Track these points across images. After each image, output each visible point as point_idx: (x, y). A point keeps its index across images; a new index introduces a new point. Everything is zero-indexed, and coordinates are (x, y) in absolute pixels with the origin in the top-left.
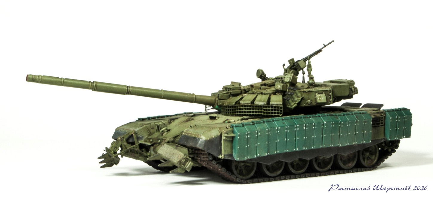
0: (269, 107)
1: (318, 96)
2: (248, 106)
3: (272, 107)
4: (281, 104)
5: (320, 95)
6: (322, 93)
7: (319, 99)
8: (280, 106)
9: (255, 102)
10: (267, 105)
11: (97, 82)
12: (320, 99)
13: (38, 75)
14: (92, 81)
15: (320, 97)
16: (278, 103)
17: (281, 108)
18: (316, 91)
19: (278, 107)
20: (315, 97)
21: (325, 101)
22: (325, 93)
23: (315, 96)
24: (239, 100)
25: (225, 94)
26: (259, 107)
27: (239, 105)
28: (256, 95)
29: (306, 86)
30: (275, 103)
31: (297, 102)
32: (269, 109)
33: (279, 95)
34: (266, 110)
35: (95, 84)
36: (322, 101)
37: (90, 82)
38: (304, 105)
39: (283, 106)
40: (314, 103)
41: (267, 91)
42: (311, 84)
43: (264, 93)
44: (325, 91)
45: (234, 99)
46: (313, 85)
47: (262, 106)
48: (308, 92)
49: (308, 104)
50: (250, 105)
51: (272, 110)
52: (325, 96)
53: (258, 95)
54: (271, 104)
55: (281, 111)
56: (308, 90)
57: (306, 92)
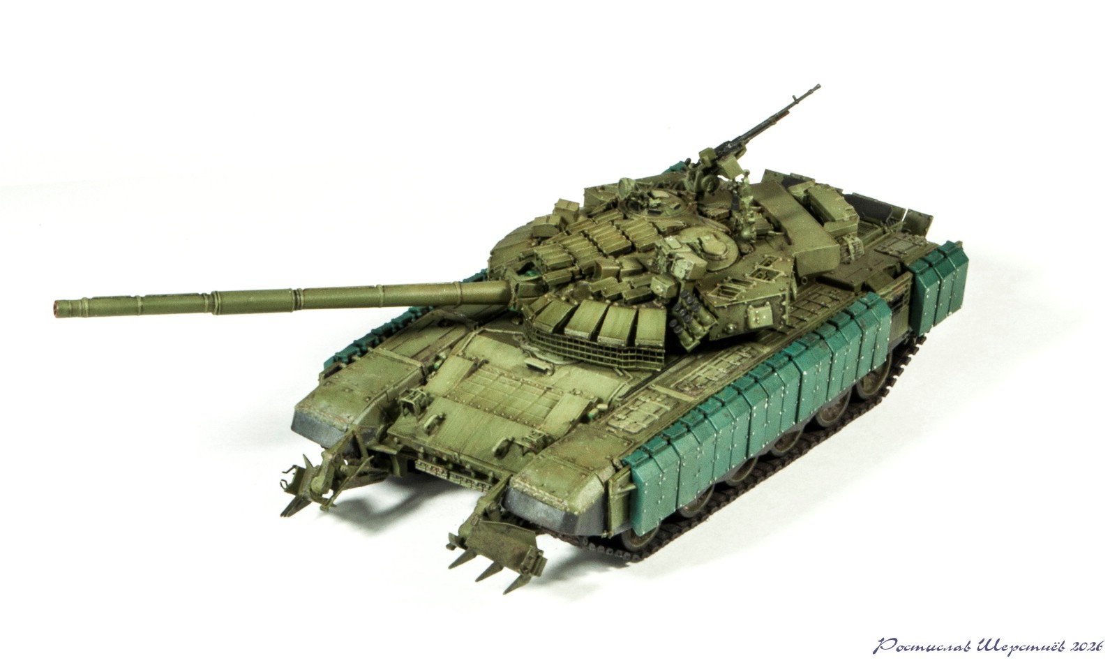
0: (632, 351)
1: (752, 311)
2: (582, 343)
3: (639, 351)
4: (661, 345)
5: (758, 310)
6: (763, 305)
7: (754, 319)
8: (659, 351)
9: (599, 337)
10: (628, 348)
11: (222, 294)
12: (757, 320)
13: (80, 298)
14: (209, 293)
15: (757, 315)
16: (654, 343)
17: (660, 354)
19: (653, 353)
20: (746, 316)
21: (770, 323)
22: (771, 303)
23: (746, 312)
24: (562, 320)
25: (532, 284)
26: (607, 348)
27: (562, 336)
28: (605, 307)
29: (734, 253)
30: (647, 342)
31: (700, 337)
32: (632, 354)
33: (659, 308)
34: (626, 358)
35: (216, 300)
36: (763, 324)
37: (205, 297)
38: (717, 337)
39: (664, 351)
40: (742, 330)
41: (632, 288)
42: (748, 240)
43: (624, 296)
44: (770, 299)
45: (552, 310)
46: (754, 241)
47: (617, 347)
48: (728, 306)
49: (728, 334)
50: (588, 342)
51: (639, 358)
52: (771, 311)
53: (611, 308)
54: (637, 344)
55: (660, 361)
56: (728, 302)
57: (723, 307)
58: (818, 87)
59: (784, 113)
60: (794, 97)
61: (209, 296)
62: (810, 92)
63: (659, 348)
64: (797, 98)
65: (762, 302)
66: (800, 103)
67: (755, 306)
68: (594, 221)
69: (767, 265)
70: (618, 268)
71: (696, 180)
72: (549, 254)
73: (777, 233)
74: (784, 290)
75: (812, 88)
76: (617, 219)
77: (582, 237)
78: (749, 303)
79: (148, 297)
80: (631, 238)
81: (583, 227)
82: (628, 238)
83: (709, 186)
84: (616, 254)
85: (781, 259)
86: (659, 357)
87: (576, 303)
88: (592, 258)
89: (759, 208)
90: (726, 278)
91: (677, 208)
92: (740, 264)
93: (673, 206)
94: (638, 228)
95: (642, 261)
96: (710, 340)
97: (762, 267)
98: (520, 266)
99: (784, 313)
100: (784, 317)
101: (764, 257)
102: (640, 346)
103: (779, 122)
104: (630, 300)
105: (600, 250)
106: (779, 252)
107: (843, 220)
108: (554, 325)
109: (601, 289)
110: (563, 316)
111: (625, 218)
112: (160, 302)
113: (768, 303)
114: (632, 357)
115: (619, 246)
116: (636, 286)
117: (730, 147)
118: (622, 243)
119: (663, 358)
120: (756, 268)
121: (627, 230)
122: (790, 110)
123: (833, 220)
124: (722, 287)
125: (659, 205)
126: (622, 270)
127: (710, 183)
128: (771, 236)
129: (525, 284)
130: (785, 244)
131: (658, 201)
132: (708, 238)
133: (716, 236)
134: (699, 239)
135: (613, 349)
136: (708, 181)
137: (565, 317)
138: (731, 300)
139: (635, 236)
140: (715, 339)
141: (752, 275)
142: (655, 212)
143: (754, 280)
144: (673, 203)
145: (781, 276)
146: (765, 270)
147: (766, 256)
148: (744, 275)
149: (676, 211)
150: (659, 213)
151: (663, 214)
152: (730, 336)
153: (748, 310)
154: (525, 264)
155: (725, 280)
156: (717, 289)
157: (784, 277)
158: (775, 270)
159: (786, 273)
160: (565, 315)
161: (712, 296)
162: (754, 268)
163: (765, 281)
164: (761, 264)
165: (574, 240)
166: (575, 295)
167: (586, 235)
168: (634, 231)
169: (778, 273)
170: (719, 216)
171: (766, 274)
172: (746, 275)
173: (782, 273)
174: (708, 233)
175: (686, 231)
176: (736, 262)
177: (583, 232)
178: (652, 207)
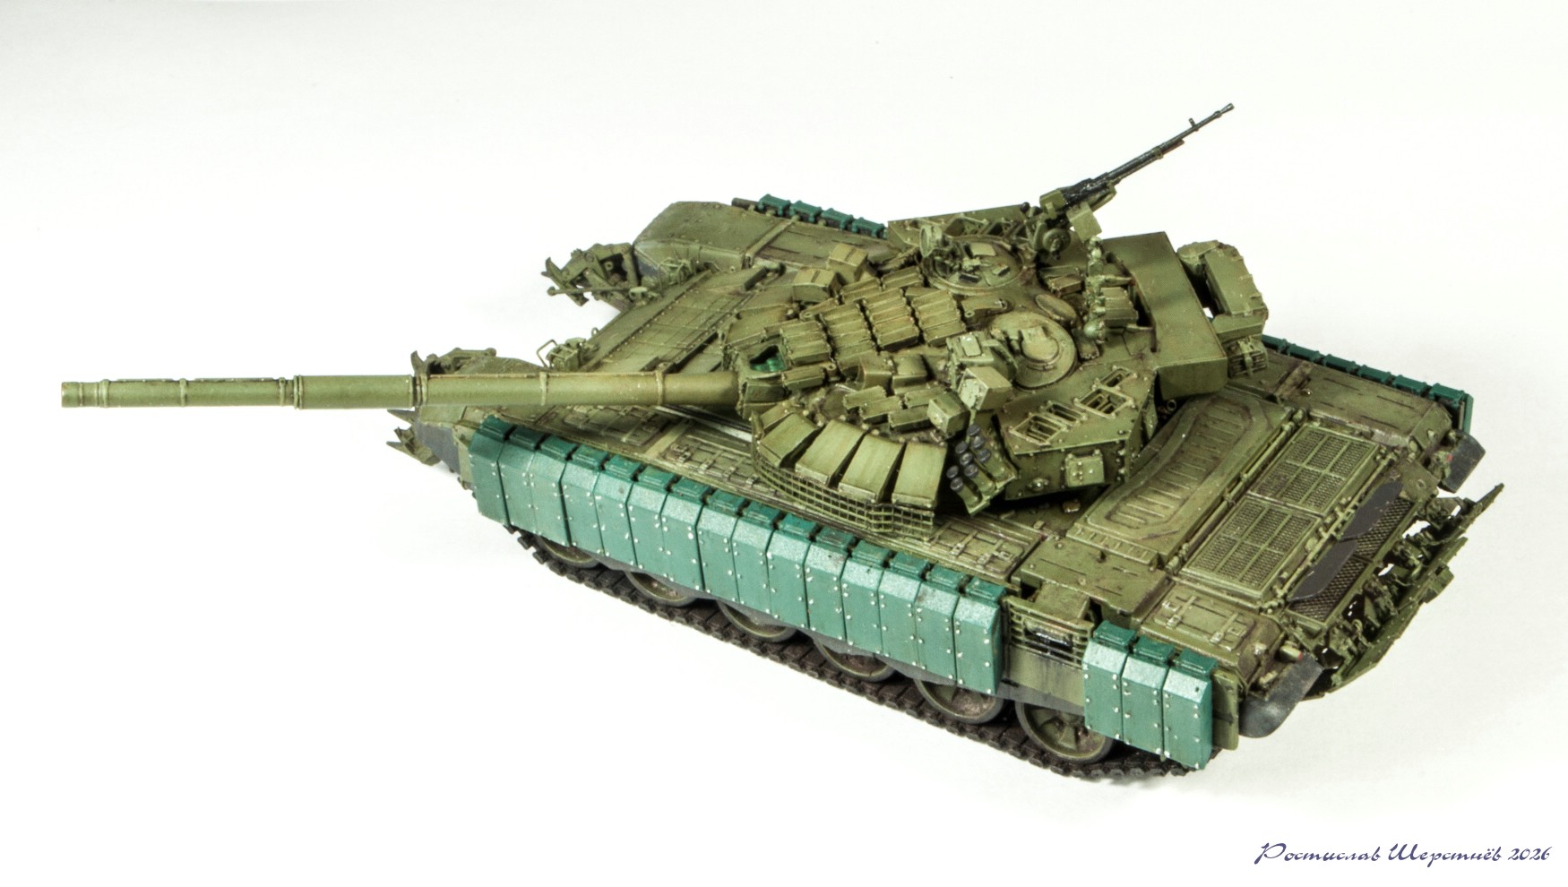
0: (888, 509)
1: (1072, 463)
2: (817, 488)
3: (898, 511)
4: (929, 506)
5: (1081, 461)
6: (1091, 453)
7: (1074, 474)
8: (925, 513)
9: (841, 484)
10: (880, 505)
11: (307, 380)
12: (1078, 475)
13: (99, 380)
14: (288, 378)
15: (1080, 468)
16: (919, 501)
17: (926, 518)
18: (1066, 449)
19: (917, 516)
20: (1062, 469)
21: (1100, 479)
22: (1102, 452)
23: (1063, 463)
24: (795, 449)
25: (766, 385)
26: (852, 502)
27: (792, 474)
28: (857, 435)
29: (1067, 360)
30: (908, 499)
31: (989, 497)
32: (887, 514)
33: (937, 444)
34: (877, 518)
35: (295, 390)
36: (1088, 481)
37: (280, 384)
38: (1017, 496)
39: (933, 515)
40: (1056, 487)
41: (905, 407)
42: (1092, 339)
43: (890, 420)
44: (1101, 446)
45: (785, 431)
46: (1100, 342)
47: (864, 502)
48: (1035, 454)
49: (1034, 492)
50: (825, 488)
51: (897, 519)
52: (1102, 463)
53: (866, 439)
54: (894, 500)
55: (927, 527)
56: (1035, 447)
57: (1027, 456)
58: (1230, 108)
59: (1176, 143)
60: (1192, 121)
61: (286, 382)
62: (1217, 115)
63: (926, 509)
64: (1197, 122)
65: (1089, 449)
66: (1201, 129)
67: (1078, 455)
68: (881, 285)
69: (1113, 383)
70: (889, 373)
71: (1036, 234)
72: (799, 339)
73: (1142, 328)
74: (1125, 433)
75: (1220, 109)
76: (913, 286)
77: (856, 311)
78: (1068, 451)
79: (198, 381)
80: (920, 323)
81: (864, 293)
82: (916, 322)
83: (1053, 245)
84: (894, 348)
85: (1135, 376)
86: (925, 522)
87: (820, 424)
88: (860, 350)
89: (1128, 279)
90: (1045, 403)
91: (1002, 274)
92: (1075, 378)
93: (997, 271)
94: (937, 306)
95: (930, 361)
96: (1007, 499)
97: (1105, 388)
98: (757, 351)
99: (1122, 465)
100: (1122, 471)
101: (1111, 368)
102: (898, 503)
103: (1168, 156)
104: (898, 427)
105: (874, 338)
106: (1135, 362)
107: (1242, 315)
108: (782, 457)
109: (861, 405)
110: (797, 444)
111: (926, 284)
112: (212, 390)
113: (1097, 452)
114: (887, 518)
115: (901, 334)
116: (910, 405)
117: (1091, 188)
118: (907, 330)
119: (931, 523)
120: (1094, 388)
121: (920, 308)
122: (1184, 139)
123: (1229, 314)
124: (1036, 419)
125: (976, 268)
126: (894, 378)
127: (1055, 241)
128: (1132, 332)
129: (755, 384)
130: (1147, 351)
131: (976, 262)
132: (1032, 331)
133: (1046, 330)
134: (1020, 333)
135: (860, 505)
136: (1052, 237)
137: (800, 444)
138: (1041, 444)
139: (927, 321)
140: (1013, 498)
141: (1084, 402)
142: (969, 278)
143: (1084, 411)
144: (1000, 265)
145: (1126, 407)
146: (1107, 392)
147: (1115, 367)
148: (1072, 400)
149: (1003, 279)
150: (975, 281)
151: (980, 283)
152: (1037, 495)
153: (1066, 460)
154: (765, 349)
155: (1042, 407)
156: (1027, 420)
157: (1131, 407)
158: (1121, 395)
159: (1135, 400)
160: (801, 441)
161: (1018, 434)
162: (1091, 388)
163: (1101, 414)
164: (1102, 382)
165: (844, 314)
166: (825, 408)
167: (863, 309)
168: (928, 311)
169: (1124, 400)
170: (1064, 290)
171: (1109, 398)
172: (1076, 400)
173: (1130, 402)
174: (1036, 324)
175: (1005, 317)
176: (1068, 374)
177: (860, 302)
178: (965, 272)
